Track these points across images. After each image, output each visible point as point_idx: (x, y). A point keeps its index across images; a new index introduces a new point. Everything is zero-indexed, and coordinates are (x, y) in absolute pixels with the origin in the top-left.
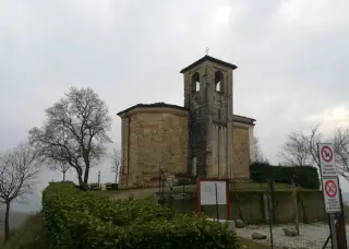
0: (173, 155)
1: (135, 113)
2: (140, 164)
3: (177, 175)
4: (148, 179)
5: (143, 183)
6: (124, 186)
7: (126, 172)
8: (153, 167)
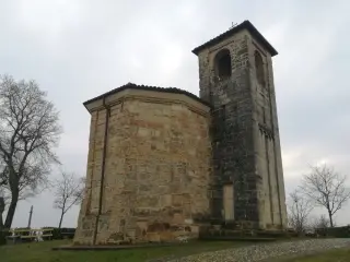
0: (190, 179)
1: (121, 101)
2: (127, 194)
3: (198, 219)
4: (143, 226)
5: (132, 234)
6: (90, 239)
7: (94, 209)
8: (154, 202)
